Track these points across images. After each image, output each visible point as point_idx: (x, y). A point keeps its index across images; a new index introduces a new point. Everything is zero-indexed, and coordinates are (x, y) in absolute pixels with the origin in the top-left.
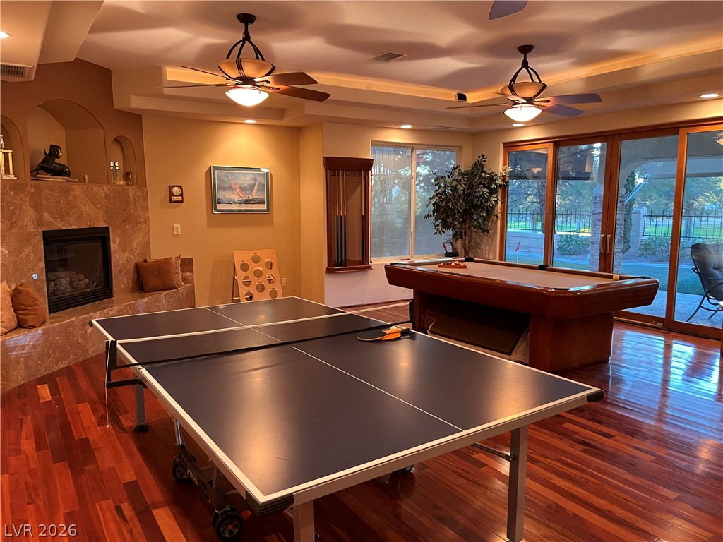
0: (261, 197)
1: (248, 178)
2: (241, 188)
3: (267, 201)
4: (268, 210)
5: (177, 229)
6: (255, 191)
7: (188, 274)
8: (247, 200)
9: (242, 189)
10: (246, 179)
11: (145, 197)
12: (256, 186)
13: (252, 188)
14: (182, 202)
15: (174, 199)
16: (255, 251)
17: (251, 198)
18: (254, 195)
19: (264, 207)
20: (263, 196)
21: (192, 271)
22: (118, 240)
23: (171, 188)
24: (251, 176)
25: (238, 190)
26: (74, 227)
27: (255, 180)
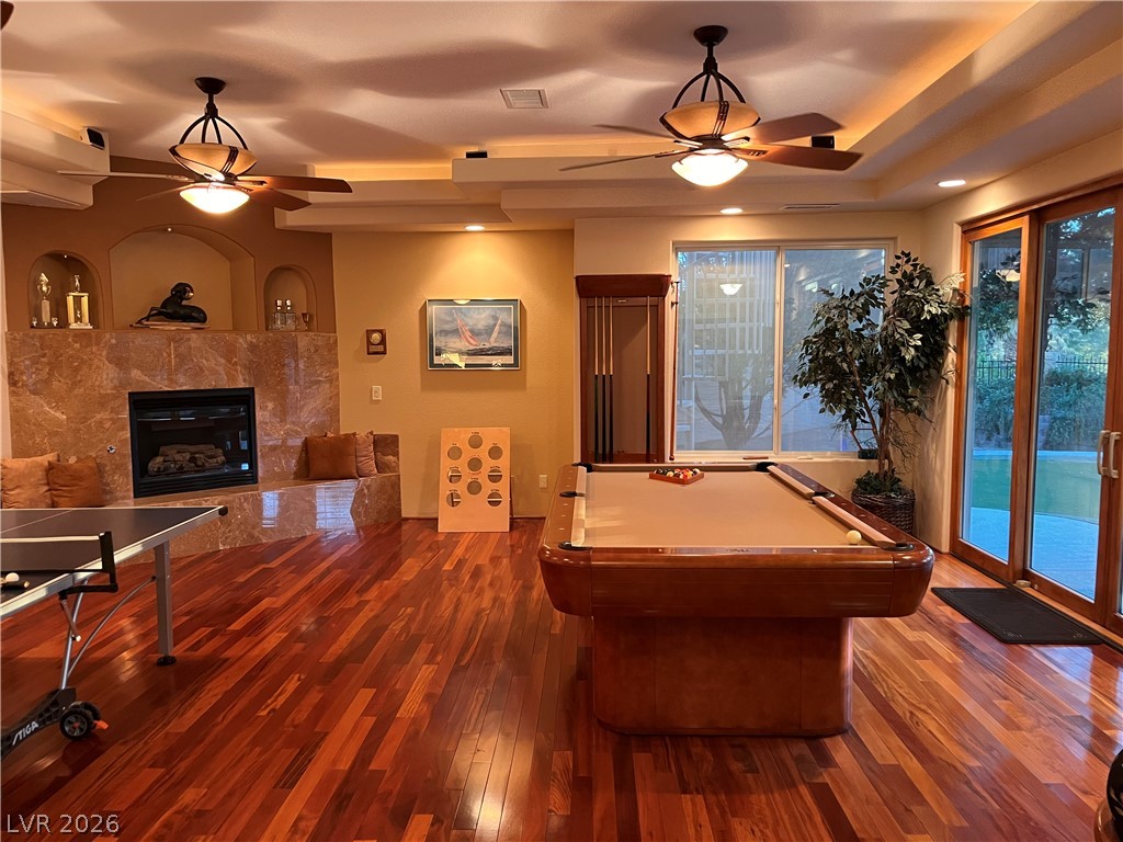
0: (505, 345)
1: (483, 316)
2: (471, 331)
3: (516, 351)
4: (516, 364)
5: (376, 392)
6: (495, 335)
7: (391, 457)
8: (482, 350)
9: (475, 333)
10: (481, 317)
11: (332, 347)
12: (497, 327)
13: (489, 331)
14: (384, 353)
15: (373, 349)
16: (477, 430)
17: (488, 346)
18: (494, 341)
19: (510, 359)
20: (509, 343)
21: (396, 454)
22: (270, 405)
23: (369, 333)
24: (488, 312)
25: (468, 334)
26: (184, 388)
27: (496, 318)
